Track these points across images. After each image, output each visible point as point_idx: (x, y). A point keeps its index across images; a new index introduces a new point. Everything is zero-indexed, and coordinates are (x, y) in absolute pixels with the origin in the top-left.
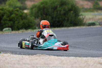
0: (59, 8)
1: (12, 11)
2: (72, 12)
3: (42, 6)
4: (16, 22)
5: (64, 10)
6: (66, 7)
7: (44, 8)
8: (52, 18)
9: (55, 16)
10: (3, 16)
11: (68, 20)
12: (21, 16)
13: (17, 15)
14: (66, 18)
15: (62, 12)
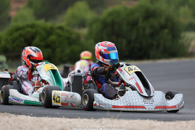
0: (141, 24)
1: (52, 29)
2: (166, 31)
3: (109, 19)
4: (58, 50)
5: (152, 27)
6: (155, 22)
7: (113, 23)
8: (129, 42)
9: (133, 37)
10: (33, 38)
11: (158, 46)
12: (68, 39)
13: (60, 36)
14: (155, 43)
15: (148, 31)
